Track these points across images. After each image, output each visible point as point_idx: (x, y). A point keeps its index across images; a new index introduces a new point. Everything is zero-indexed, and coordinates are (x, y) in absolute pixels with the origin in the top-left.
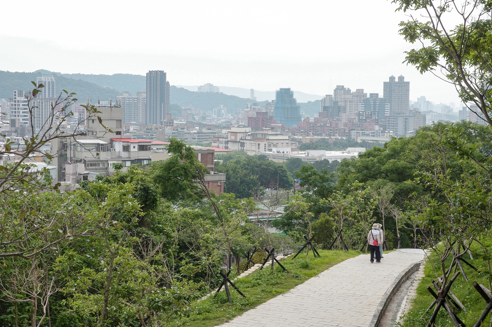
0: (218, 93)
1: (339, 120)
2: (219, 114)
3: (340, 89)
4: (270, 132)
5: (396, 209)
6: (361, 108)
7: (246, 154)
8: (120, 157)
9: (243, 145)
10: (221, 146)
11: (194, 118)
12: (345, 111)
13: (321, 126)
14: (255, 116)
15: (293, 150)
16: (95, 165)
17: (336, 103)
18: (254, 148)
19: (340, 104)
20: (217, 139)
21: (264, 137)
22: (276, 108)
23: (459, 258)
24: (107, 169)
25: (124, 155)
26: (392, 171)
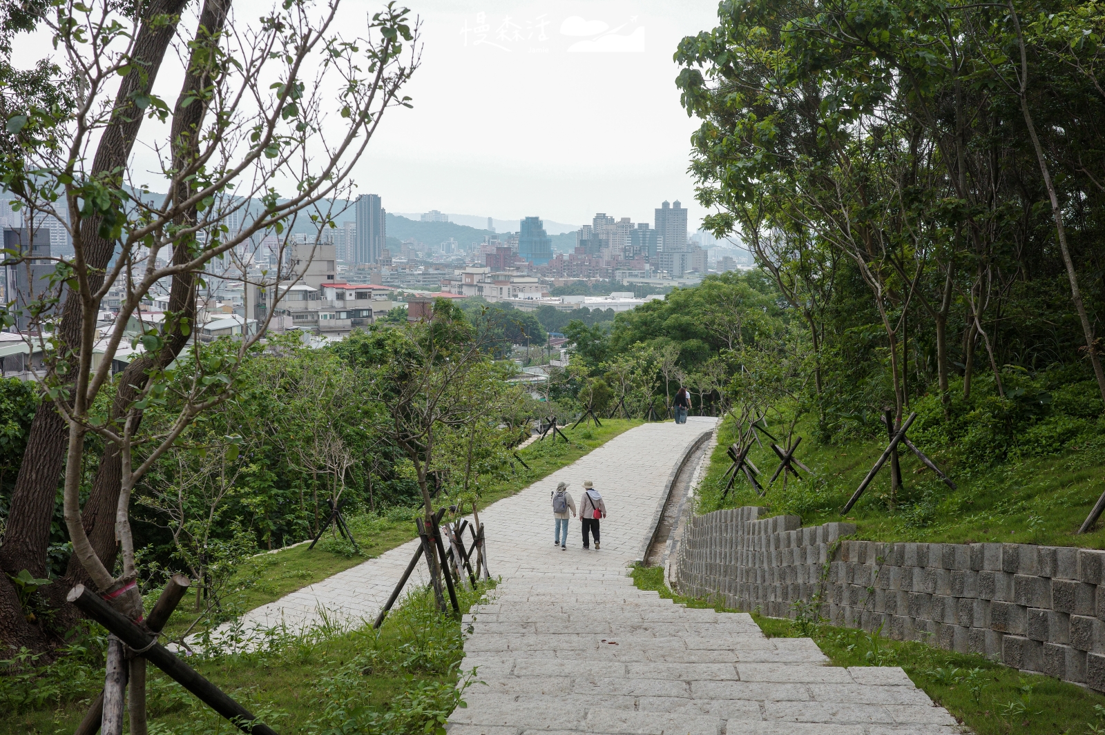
0: (446, 223)
1: (600, 257)
2: (449, 250)
3: (600, 218)
4: (515, 273)
5: (681, 371)
6: (627, 242)
7: (485, 300)
8: (333, 307)
9: (481, 289)
10: (453, 290)
11: (417, 256)
12: (607, 245)
13: (577, 265)
14: (495, 252)
15: (543, 295)
16: (302, 317)
17: (596, 235)
18: (494, 293)
19: (601, 237)
20: (448, 282)
21: (507, 280)
22: (521, 242)
23: (754, 425)
24: (317, 322)
25: (339, 304)
26: (674, 328)
